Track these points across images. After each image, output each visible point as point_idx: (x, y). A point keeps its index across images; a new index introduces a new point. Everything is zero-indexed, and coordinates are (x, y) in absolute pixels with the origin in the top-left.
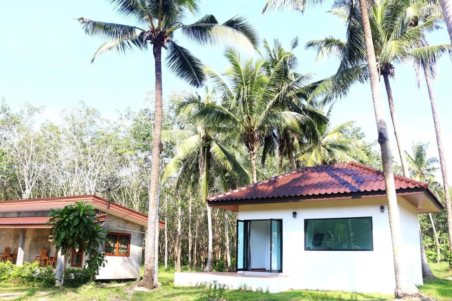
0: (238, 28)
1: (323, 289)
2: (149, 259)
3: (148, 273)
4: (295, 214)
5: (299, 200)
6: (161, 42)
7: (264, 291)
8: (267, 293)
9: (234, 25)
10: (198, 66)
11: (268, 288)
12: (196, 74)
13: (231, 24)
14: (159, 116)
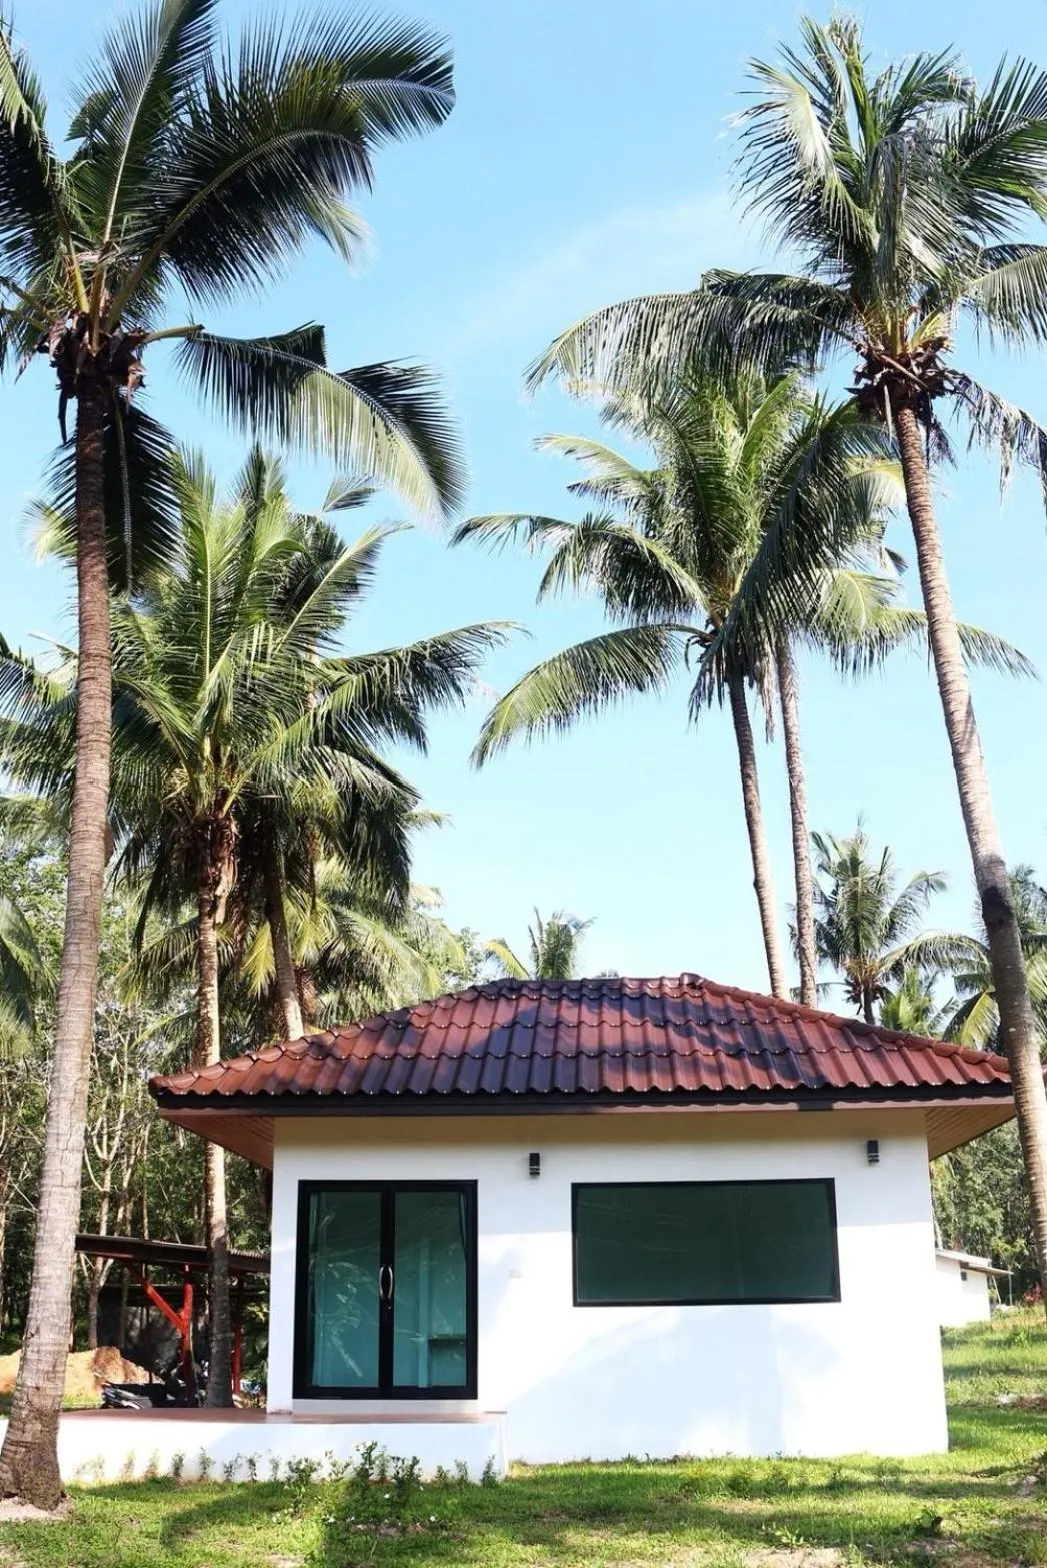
0: (395, 406)
1: (651, 1457)
2: (50, 1359)
3: (39, 1426)
4: (534, 1160)
5: (588, 1110)
6: (111, 378)
7: (476, 1476)
8: (489, 1481)
9: (383, 391)
10: (162, 509)
11: (490, 1466)
12: (134, 538)
13: (372, 382)
14: (101, 703)
